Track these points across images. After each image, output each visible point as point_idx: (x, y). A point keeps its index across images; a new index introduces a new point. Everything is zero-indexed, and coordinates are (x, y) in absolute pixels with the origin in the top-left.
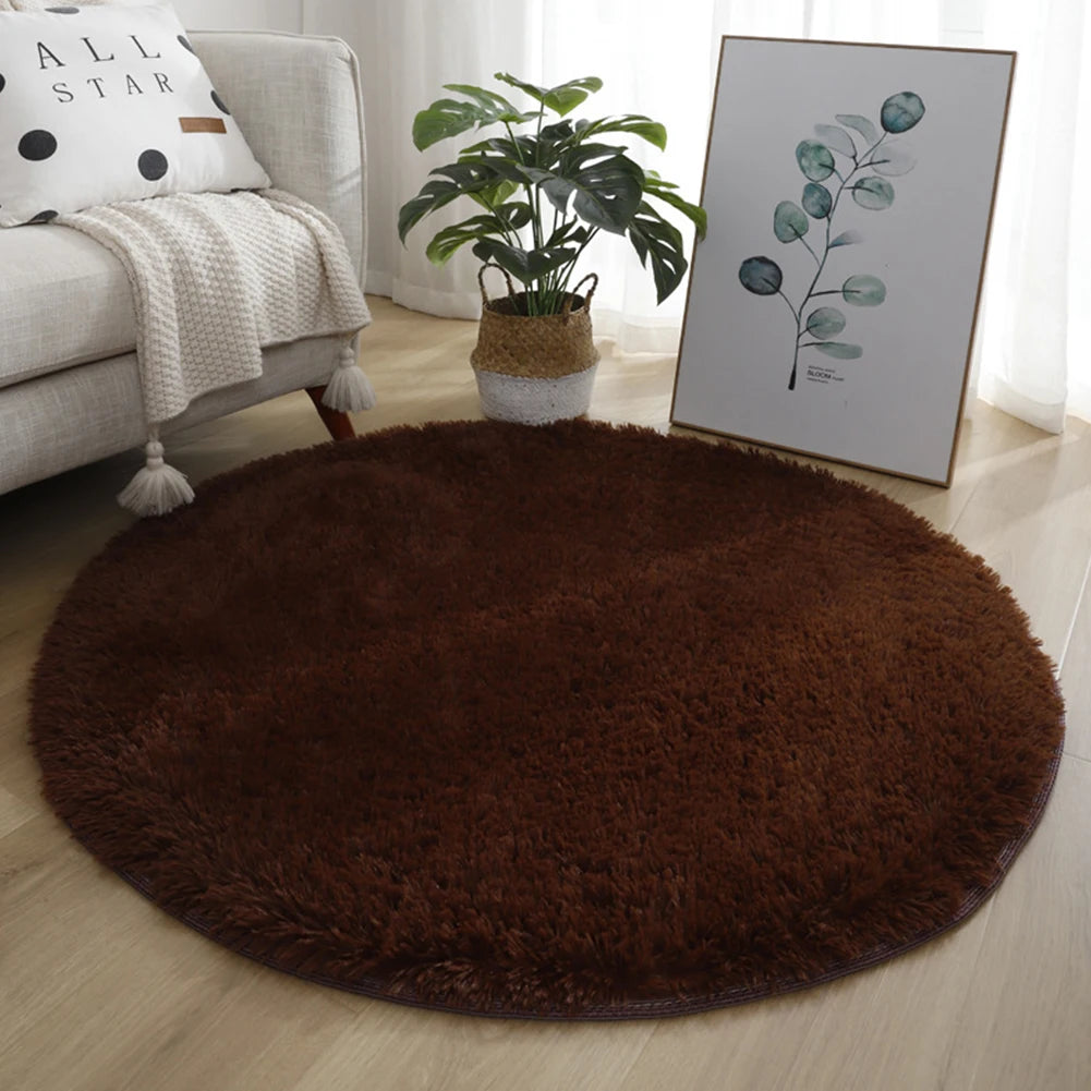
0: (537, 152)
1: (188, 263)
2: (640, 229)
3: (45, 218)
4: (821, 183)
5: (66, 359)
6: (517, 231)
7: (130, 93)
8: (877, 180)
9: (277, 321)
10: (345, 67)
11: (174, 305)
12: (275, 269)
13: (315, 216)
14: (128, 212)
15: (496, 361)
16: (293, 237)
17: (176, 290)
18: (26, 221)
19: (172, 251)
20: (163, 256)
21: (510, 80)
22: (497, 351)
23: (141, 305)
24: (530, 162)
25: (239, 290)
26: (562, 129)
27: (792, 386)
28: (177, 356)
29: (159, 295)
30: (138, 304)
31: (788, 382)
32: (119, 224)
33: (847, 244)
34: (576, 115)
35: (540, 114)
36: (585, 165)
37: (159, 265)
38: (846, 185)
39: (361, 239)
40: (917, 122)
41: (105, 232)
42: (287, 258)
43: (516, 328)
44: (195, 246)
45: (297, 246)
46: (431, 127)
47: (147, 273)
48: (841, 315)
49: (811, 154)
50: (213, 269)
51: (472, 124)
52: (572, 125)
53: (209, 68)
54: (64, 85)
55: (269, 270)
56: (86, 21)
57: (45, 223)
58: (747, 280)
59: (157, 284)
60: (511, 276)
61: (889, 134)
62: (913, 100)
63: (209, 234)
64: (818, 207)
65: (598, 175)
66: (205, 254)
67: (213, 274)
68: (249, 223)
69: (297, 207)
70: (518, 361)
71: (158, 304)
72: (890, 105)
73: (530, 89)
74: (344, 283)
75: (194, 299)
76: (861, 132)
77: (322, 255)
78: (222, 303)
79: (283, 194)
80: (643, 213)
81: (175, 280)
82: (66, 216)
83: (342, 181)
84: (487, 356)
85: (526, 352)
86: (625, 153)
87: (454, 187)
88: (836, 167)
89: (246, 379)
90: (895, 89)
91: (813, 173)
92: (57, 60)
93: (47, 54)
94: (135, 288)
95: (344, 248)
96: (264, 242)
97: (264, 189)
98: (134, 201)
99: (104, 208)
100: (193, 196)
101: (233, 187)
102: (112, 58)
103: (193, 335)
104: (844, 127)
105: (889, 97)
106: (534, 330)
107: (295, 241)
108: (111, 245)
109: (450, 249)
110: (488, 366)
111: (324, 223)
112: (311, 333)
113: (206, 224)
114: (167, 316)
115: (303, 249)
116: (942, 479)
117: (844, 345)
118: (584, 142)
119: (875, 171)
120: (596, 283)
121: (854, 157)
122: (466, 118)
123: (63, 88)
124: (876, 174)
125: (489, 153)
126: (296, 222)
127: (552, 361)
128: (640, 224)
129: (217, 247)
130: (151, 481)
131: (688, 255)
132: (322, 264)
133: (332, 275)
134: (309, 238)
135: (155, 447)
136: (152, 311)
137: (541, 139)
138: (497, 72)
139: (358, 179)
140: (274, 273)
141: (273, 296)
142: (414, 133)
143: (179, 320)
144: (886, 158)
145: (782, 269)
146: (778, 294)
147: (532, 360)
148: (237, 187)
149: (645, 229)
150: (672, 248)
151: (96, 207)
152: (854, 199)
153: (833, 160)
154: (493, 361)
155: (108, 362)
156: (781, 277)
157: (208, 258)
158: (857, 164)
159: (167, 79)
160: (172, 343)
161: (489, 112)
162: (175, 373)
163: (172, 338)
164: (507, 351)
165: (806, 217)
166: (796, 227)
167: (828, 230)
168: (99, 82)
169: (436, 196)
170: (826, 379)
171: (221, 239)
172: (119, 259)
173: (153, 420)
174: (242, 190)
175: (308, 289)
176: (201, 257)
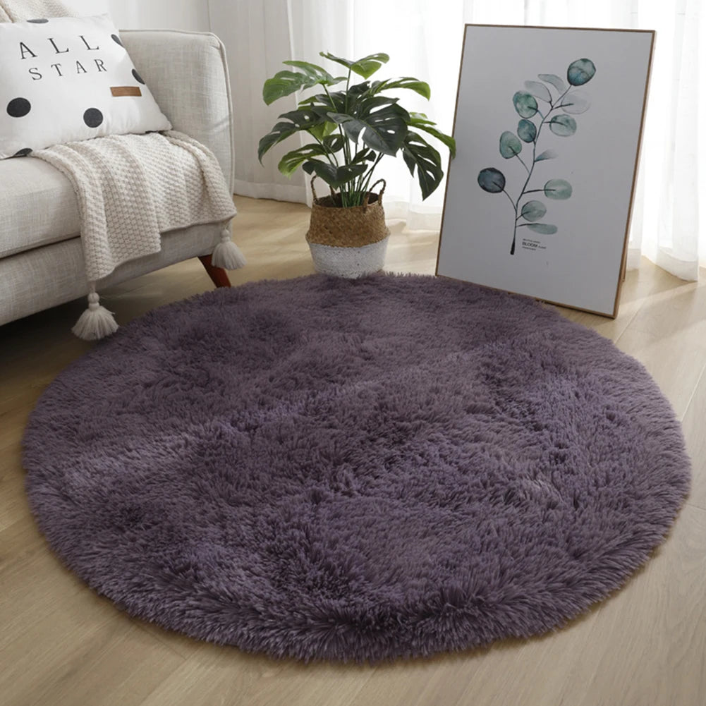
0: (346, 103)
1: (113, 180)
2: (412, 152)
3: (24, 153)
4: (529, 119)
5: (35, 242)
6: (335, 154)
7: (79, 73)
8: (565, 117)
9: (174, 215)
10: (216, 53)
11: (103, 207)
12: (172, 182)
13: (198, 148)
14: (77, 148)
15: (321, 237)
16: (184, 161)
17: (105, 197)
18: (12, 156)
19: (103, 173)
20: (96, 176)
21: (329, 57)
22: (321, 230)
23: (82, 207)
24: (341, 110)
25: (146, 197)
26: (364, 87)
27: (512, 253)
28: (105, 239)
29: (93, 201)
30: (80, 206)
31: (510, 250)
32: (70, 156)
33: (547, 159)
34: (375, 78)
35: (348, 78)
36: (373, 110)
37: (93, 182)
38: (545, 121)
39: (230, 161)
40: (591, 78)
41: (59, 161)
42: (179, 174)
43: (333, 215)
44: (118, 169)
45: (186, 167)
46: (275, 89)
47: (85, 187)
48: (543, 205)
49: (522, 101)
50: (129, 183)
51: (299, 87)
52: (370, 85)
53: (132, 55)
54: (36, 69)
55: (168, 182)
56: (55, 27)
57: (25, 156)
58: (483, 183)
59: (92, 194)
61: (572, 86)
62: (588, 64)
63: (127, 161)
64: (528, 135)
65: (380, 118)
66: (124, 174)
67: (129, 187)
68: (154, 153)
69: (188, 142)
70: (335, 237)
71: (92, 206)
72: (573, 67)
73: (342, 62)
74: (217, 190)
75: (118, 203)
76: (555, 86)
77: (203, 172)
78: (136, 205)
79: (179, 134)
80: (415, 141)
81: (104, 191)
82: (38, 151)
83: (217, 125)
84: (317, 234)
85: (340, 230)
86: (398, 103)
87: (293, 126)
88: (538, 109)
89: (151, 253)
90: (576, 57)
91: (524, 112)
92: (32, 54)
93: (26, 50)
94: (78, 197)
95: (218, 167)
96: (164, 165)
97: (167, 131)
98: (82, 141)
99: (62, 146)
100: (120, 137)
101: (147, 130)
103: (117, 226)
104: (543, 82)
105: (572, 62)
106: (344, 217)
107: (185, 164)
108: (63, 170)
109: (293, 165)
110: (316, 240)
111: (204, 152)
112: (196, 222)
113: (125, 155)
114: (98, 214)
115: (190, 169)
116: (610, 313)
117: (545, 225)
118: (376, 96)
119: (564, 111)
120: (385, 186)
121: (550, 102)
122: (296, 83)
123: (36, 71)
124: (564, 113)
125: (316, 104)
126: (186, 152)
127: (357, 236)
128: (413, 149)
129: (132, 170)
130: (91, 317)
131: (444, 168)
132: (203, 178)
133: (210, 185)
134: (194, 161)
135: (94, 297)
136: (89, 211)
137: (350, 94)
138: (320, 52)
139: (227, 123)
140: (171, 184)
141: (171, 199)
142: (264, 93)
143: (107, 216)
144: (571, 102)
145: (505, 176)
146: (503, 192)
147: (344, 236)
148: (149, 130)
149: (416, 151)
150: (433, 163)
151: (57, 146)
152: (551, 129)
153: (537, 104)
154: (319, 237)
155: (64, 243)
156: (505, 181)
157: (126, 177)
158: (552, 107)
159: (102, 63)
160: (101, 231)
161: (311, 78)
162: (104, 250)
163: (102, 228)
164: (328, 230)
165: (519, 141)
166: (513, 148)
167: (534, 150)
168: (58, 66)
169: (281, 132)
170: (534, 248)
171: (135, 164)
172: (69, 179)
173: (91, 279)
174: (153, 132)
175: (193, 194)
176: (121, 176)
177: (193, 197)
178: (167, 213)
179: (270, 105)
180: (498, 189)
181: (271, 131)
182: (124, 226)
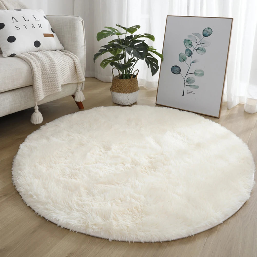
0: (125, 42)
1: (44, 65)
2: (148, 60)
3: (13, 55)
4: (189, 49)
5: (16, 86)
6: (121, 60)
7: (32, 28)
8: (202, 48)
9: (64, 79)
10: (81, 23)
11: (41, 75)
12: (64, 68)
13: (74, 56)
14: (31, 54)
16: (69, 60)
17: (42, 72)
18: (9, 56)
19: (41, 63)
20: (39, 64)
21: (119, 26)
22: (116, 87)
23: (33, 75)
24: (123, 44)
25: (56, 71)
26: (131, 37)
27: (183, 95)
29: (38, 72)
31: (182, 94)
32: (29, 57)
33: (195, 62)
34: (134, 34)
35: (126, 33)
36: (135, 45)
37: (38, 66)
38: (195, 49)
40: (211, 34)
41: (26, 58)
42: (67, 65)
43: (120, 82)
44: (46, 62)
45: (69, 62)
46: (101, 35)
47: (35, 67)
48: (194, 79)
49: (187, 42)
50: (50, 67)
51: (110, 35)
52: (133, 36)
53: (51, 24)
54: (18, 26)
56: (23, 12)
57: (13, 56)
58: (173, 71)
59: (37, 70)
60: (119, 71)
61: (204, 37)
62: (210, 29)
63: (49, 59)
64: (189, 54)
65: (138, 47)
66: (48, 63)
68: (58, 57)
69: (70, 54)
70: (120, 90)
71: (37, 74)
72: (205, 31)
73: (124, 28)
75: (46, 74)
76: (198, 37)
77: (75, 64)
78: (52, 74)
79: (67, 51)
80: (149, 56)
81: (41, 69)
82: (18, 55)
84: (114, 88)
85: (122, 87)
86: (144, 42)
87: (106, 50)
88: (193, 45)
90: (206, 27)
91: (188, 46)
92: (16, 21)
93: (14, 19)
94: (32, 71)
95: (80, 63)
96: (62, 61)
97: (63, 50)
98: (33, 52)
99: (26, 53)
100: (46, 51)
101: (55, 49)
102: (29, 20)
103: (45, 82)
104: (194, 36)
105: (204, 29)
106: (124, 82)
108: (27, 61)
109: (106, 64)
110: (114, 91)
111: (76, 57)
113: (49, 57)
114: (39, 77)
115: (71, 63)
116: (218, 116)
117: (195, 85)
118: (135, 40)
119: (201, 45)
120: (138, 72)
121: (197, 43)
125: (115, 43)
126: (69, 57)
127: (128, 90)
129: (51, 62)
130: (36, 115)
131: (159, 65)
132: (75, 67)
133: (77, 69)
134: (72, 61)
135: (37, 108)
136: (36, 76)
137: (126, 39)
138: (116, 24)
141: (63, 73)
142: (97, 37)
143: (42, 78)
144: (204, 43)
145: (181, 68)
146: (180, 74)
147: (124, 89)
149: (149, 59)
150: (155, 64)
151: (24, 53)
152: (197, 52)
153: (192, 43)
154: (115, 90)
156: (180, 70)
157: (49, 65)
158: (197, 44)
159: (41, 25)
161: (114, 33)
162: (41, 90)
163: (40, 82)
164: (118, 87)
165: (186, 56)
166: (184, 59)
167: (191, 59)
168: (25, 25)
169: (102, 52)
170: (191, 93)
171: (52, 60)
172: (29, 64)
173: (37, 101)
174: (57, 50)
178: (62, 78)
179: (99, 41)
180: (178, 73)
181: (98, 52)
182: (48, 82)
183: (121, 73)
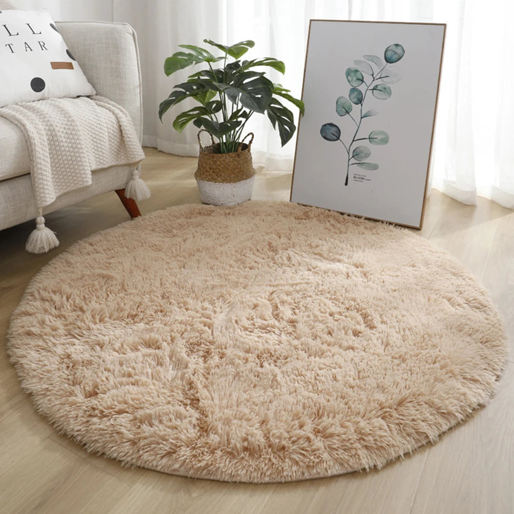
0: (224, 76)
1: (54, 130)
2: (273, 112)
4: (357, 88)
6: (216, 114)
7: (26, 51)
8: (384, 85)
9: (99, 158)
10: (131, 37)
11: (48, 151)
12: (98, 133)
13: (117, 108)
14: (26, 107)
15: (206, 175)
17: (49, 144)
19: (47, 125)
20: (42, 128)
21: (211, 43)
22: (206, 170)
23: (32, 151)
24: (220, 81)
25: (80, 143)
26: (236, 65)
27: (346, 184)
28: (50, 175)
29: (40, 146)
30: (30, 151)
31: (345, 182)
33: (370, 116)
34: (242, 59)
35: (225, 58)
36: (246, 81)
37: (40, 132)
38: (369, 89)
39: (140, 119)
40: (401, 57)
41: (14, 117)
42: (103, 128)
43: (215, 159)
44: (58, 123)
45: (109, 122)
46: (173, 65)
47: (34, 136)
48: (368, 149)
49: (352, 74)
50: (67, 133)
51: (192, 63)
52: (241, 64)
53: (66, 40)
55: (95, 133)
56: (5, 17)
58: (324, 135)
59: (39, 140)
60: (213, 136)
61: (388, 64)
62: (399, 47)
63: (65, 117)
64: (357, 99)
65: (251, 86)
66: (63, 126)
67: (67, 136)
68: (85, 111)
69: (109, 104)
70: (217, 175)
71: (40, 150)
72: (389, 50)
73: (220, 47)
74: (131, 139)
75: (58, 148)
76: (376, 64)
77: (120, 126)
78: (72, 150)
79: (102, 98)
80: (275, 104)
81: (48, 139)
83: (130, 91)
84: (202, 173)
85: (220, 170)
86: (265, 75)
87: (185, 93)
88: (364, 80)
89: (83, 186)
90: (391, 42)
91: (354, 82)
94: (29, 143)
95: (131, 122)
96: (92, 121)
97: (93, 96)
98: (29, 102)
99: (14, 106)
100: (58, 99)
101: (78, 95)
102: (18, 34)
103: (57, 165)
104: (366, 61)
105: (388, 46)
106: (224, 160)
107: (108, 120)
108: (16, 123)
109: (184, 123)
110: (203, 178)
111: (122, 111)
112: (116, 164)
113: (64, 112)
114: (45, 156)
115: (111, 124)
116: (418, 225)
117: (370, 163)
118: (245, 71)
119: (383, 81)
120: (253, 137)
121: (372, 75)
122: (189, 60)
124: (383, 83)
125: (202, 78)
126: (108, 111)
127: (233, 175)
128: (273, 109)
129: (69, 123)
130: (40, 235)
131: (296, 123)
132: (121, 131)
133: (125, 136)
134: (114, 118)
136: (37, 154)
137: (226, 70)
138: (205, 39)
140: (97, 135)
141: (97, 146)
142: (165, 68)
143: (51, 158)
144: (387, 75)
145: (340, 128)
146: (339, 140)
147: (224, 175)
148: (80, 95)
149: (276, 112)
150: (288, 120)
151: (11, 105)
152: (373, 94)
153: (363, 77)
155: (16, 179)
156: (340, 133)
157: (65, 128)
158: (374, 79)
159: (44, 44)
160: (47, 169)
161: (200, 57)
162: (49, 183)
163: (47, 166)
164: (211, 171)
165: (351, 104)
166: (346, 109)
167: (361, 110)
168: (11, 45)
169: (176, 98)
170: (362, 180)
171: (71, 119)
172: (21, 130)
173: (39, 206)
174: (82, 96)
175: (114, 143)
176: (61, 128)
177: (113, 145)
178: (94, 156)
179: (169, 76)
180: (335, 138)
181: (168, 97)
182: (62, 166)
183: (217, 141)
